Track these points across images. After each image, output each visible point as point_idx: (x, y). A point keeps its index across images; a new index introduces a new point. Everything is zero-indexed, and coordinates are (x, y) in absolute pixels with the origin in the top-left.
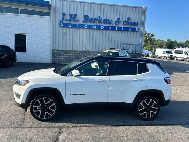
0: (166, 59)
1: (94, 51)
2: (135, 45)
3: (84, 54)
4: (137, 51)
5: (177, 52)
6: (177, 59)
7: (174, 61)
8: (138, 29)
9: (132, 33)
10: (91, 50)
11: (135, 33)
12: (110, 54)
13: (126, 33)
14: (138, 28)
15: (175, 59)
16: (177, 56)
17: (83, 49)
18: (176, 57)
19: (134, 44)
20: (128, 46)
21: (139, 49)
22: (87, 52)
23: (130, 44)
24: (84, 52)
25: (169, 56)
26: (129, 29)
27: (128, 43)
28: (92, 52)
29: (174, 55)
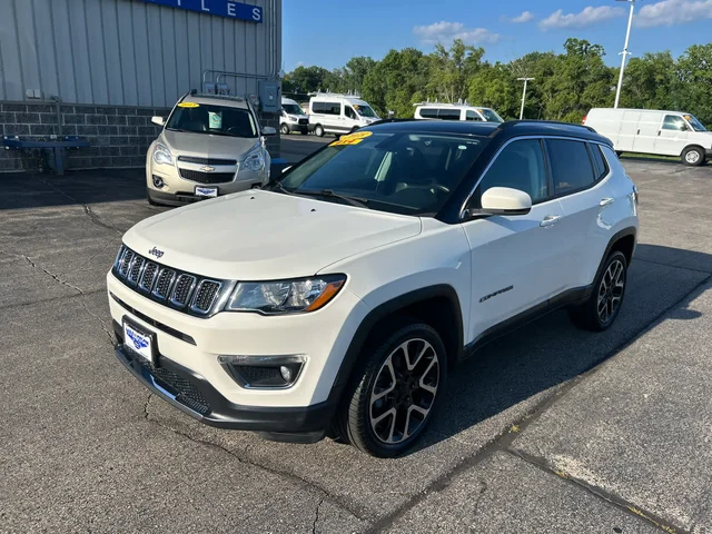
0: (288, 133)
1: (89, 101)
2: (256, 77)
3: (36, 118)
4: (265, 102)
5: (321, 109)
6: (323, 133)
7: (315, 138)
8: (261, 14)
9: (239, 26)
10: (70, 98)
11: (250, 28)
12: (211, 114)
13: (217, 23)
14: (260, 9)
15: (319, 131)
16: (323, 124)
17: (29, 93)
18: (318, 125)
19: (251, 76)
20: (230, 81)
21: (271, 98)
22: (47, 107)
23: (235, 75)
24: (34, 107)
25: (297, 123)
26: (229, 9)
27: (230, 69)
28: (78, 109)
29: (314, 119)
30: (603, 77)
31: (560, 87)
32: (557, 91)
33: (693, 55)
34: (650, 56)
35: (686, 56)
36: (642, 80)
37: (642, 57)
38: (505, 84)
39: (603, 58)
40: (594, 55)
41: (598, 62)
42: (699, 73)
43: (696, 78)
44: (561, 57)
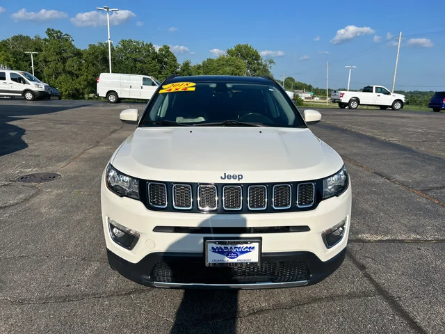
30: (76, 55)
31: (49, 59)
32: (48, 62)
33: (123, 45)
34: (101, 44)
35: (120, 46)
36: (100, 58)
37: (97, 44)
38: (10, 56)
39: (73, 43)
40: (67, 40)
41: (71, 45)
42: (128, 55)
43: (128, 58)
44: (45, 40)
